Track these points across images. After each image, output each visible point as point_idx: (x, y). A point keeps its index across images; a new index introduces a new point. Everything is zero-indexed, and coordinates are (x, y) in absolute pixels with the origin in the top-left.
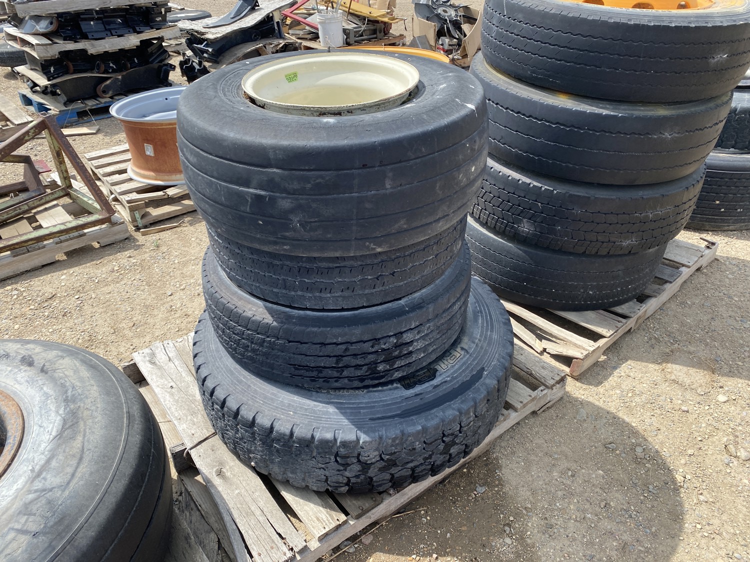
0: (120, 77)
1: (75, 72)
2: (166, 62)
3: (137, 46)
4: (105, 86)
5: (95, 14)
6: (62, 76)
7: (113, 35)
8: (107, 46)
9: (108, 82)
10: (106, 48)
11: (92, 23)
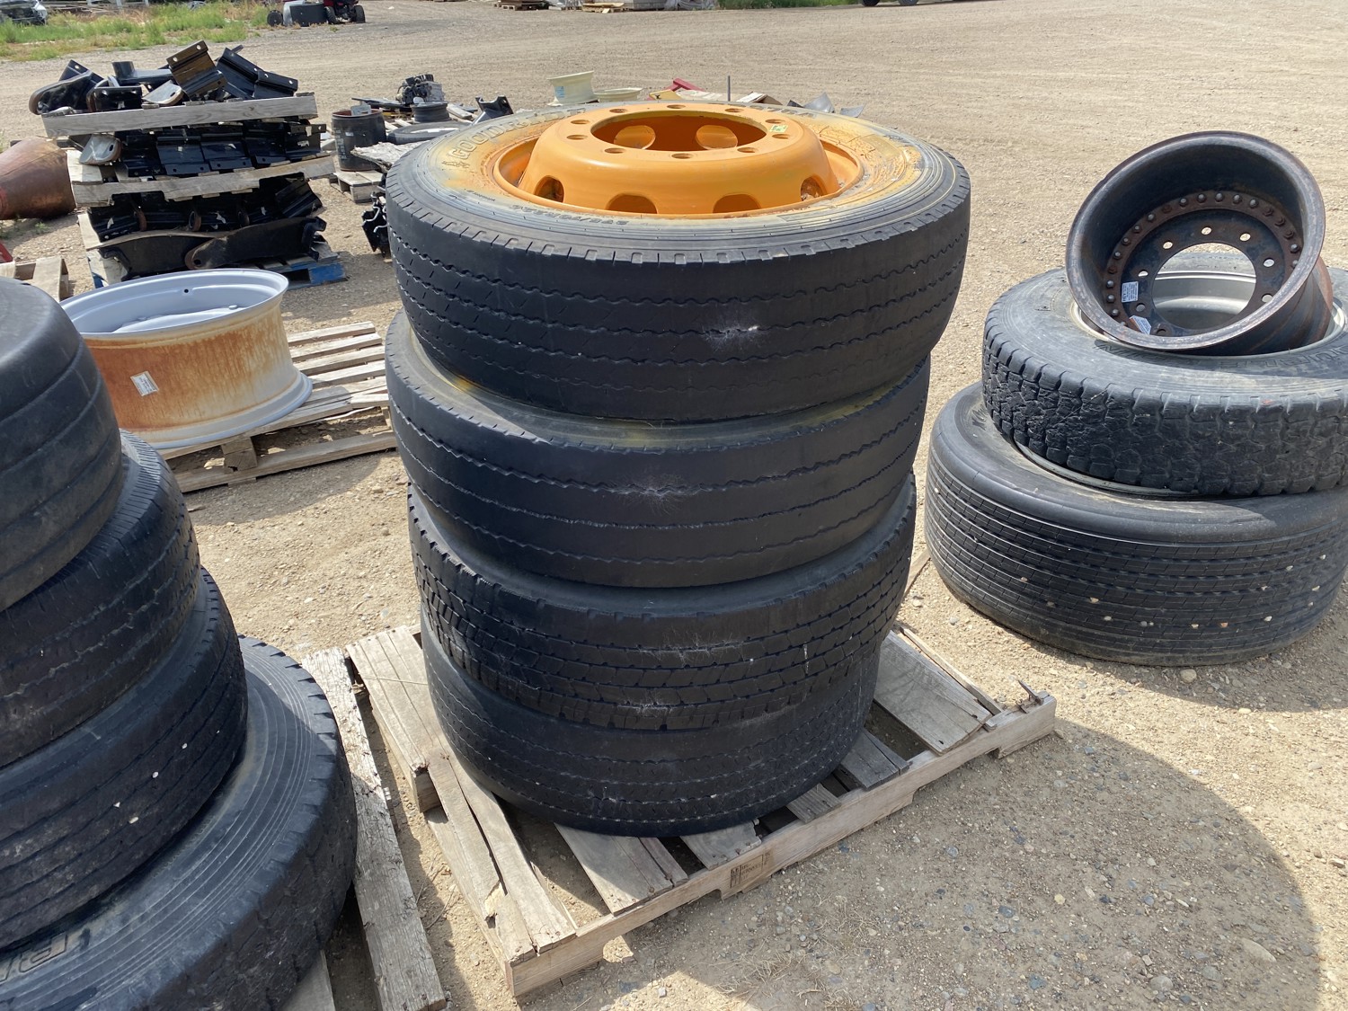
0: (225, 239)
1: (149, 228)
2: (314, 215)
3: (254, 189)
4: (198, 252)
5: (185, 134)
6: (126, 234)
7: (212, 170)
8: (199, 188)
9: (204, 247)
10: (197, 190)
11: (180, 149)
